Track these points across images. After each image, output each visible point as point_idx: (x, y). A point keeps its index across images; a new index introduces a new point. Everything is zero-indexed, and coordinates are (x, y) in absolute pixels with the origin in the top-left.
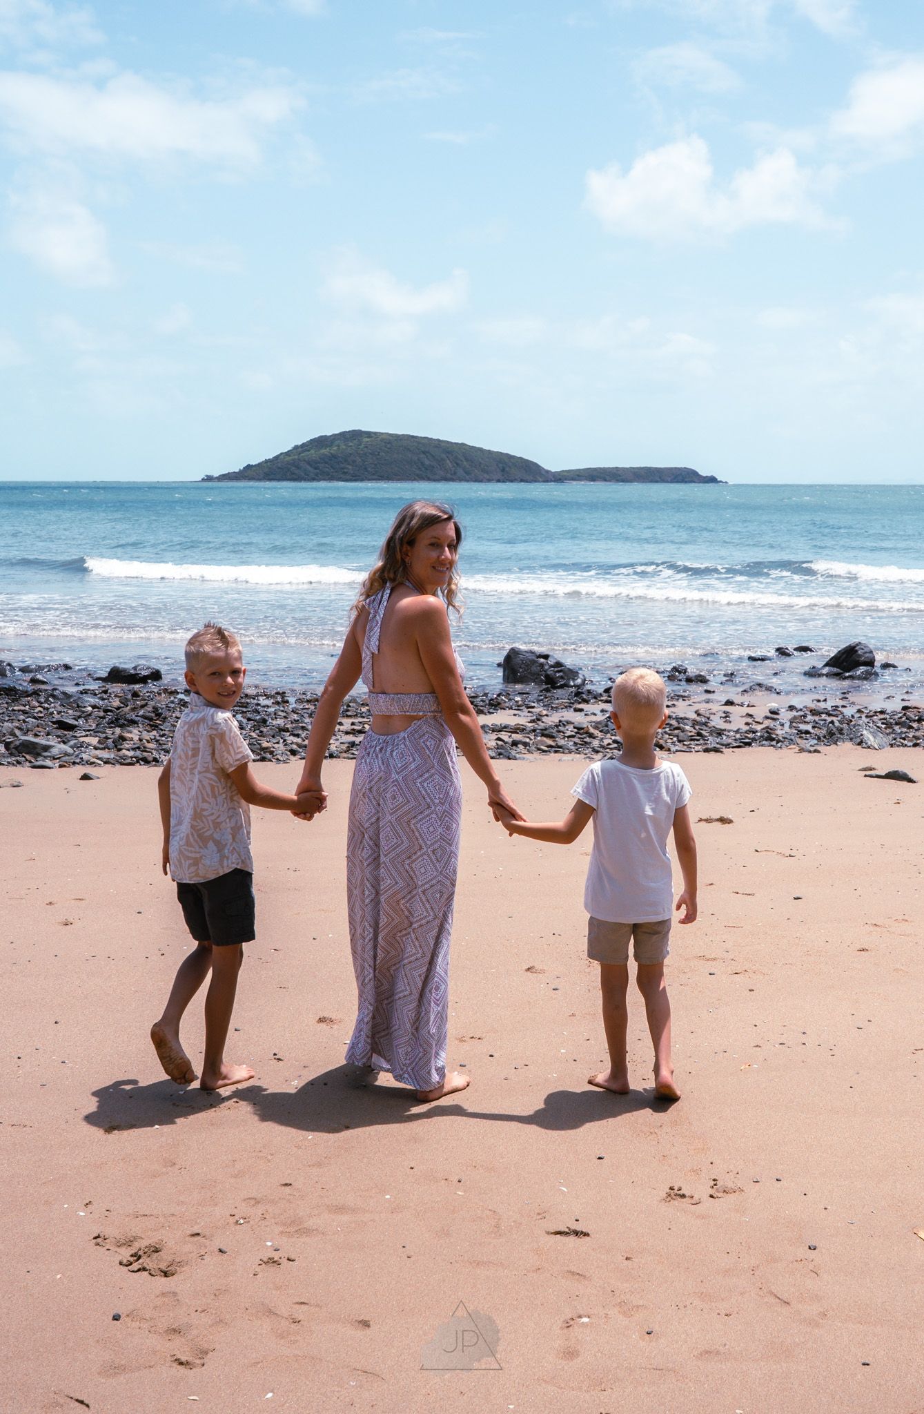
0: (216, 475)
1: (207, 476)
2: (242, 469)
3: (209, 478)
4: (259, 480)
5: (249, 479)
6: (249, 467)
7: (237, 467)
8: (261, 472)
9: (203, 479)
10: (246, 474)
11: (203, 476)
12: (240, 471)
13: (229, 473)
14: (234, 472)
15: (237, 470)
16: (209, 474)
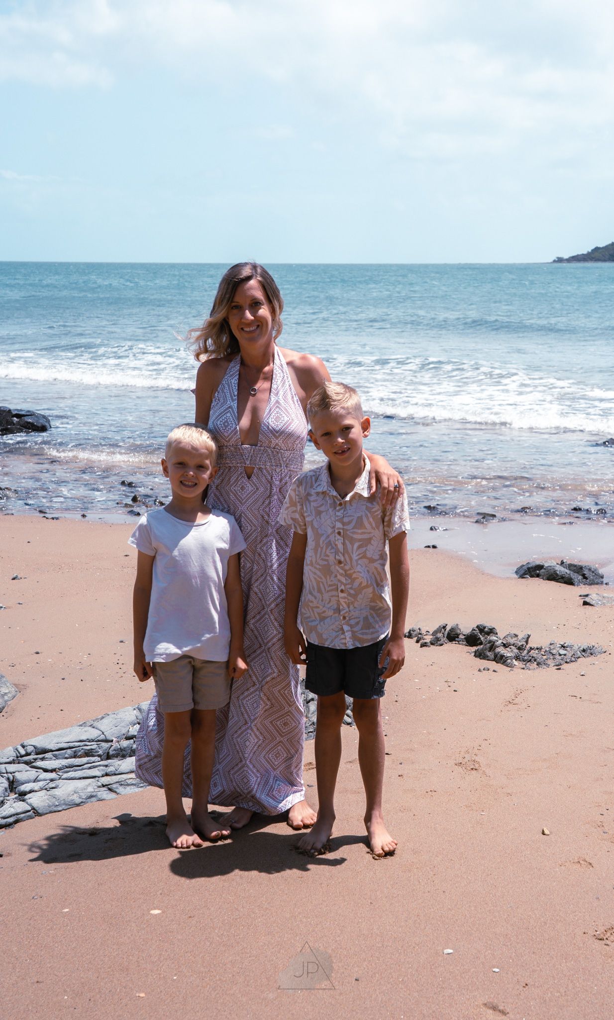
0: (566, 257)
1: (558, 258)
2: (590, 251)
3: (560, 260)
4: (605, 261)
5: (595, 261)
6: (597, 249)
7: (584, 251)
8: (607, 253)
9: (554, 261)
10: (593, 256)
11: (554, 258)
12: (589, 254)
13: (578, 255)
14: (583, 254)
15: (585, 252)
16: (560, 256)
